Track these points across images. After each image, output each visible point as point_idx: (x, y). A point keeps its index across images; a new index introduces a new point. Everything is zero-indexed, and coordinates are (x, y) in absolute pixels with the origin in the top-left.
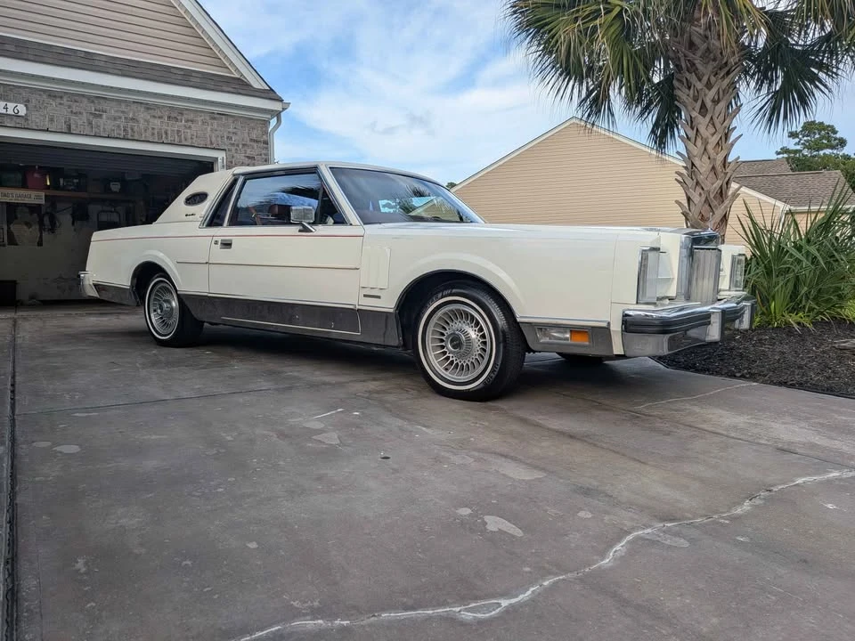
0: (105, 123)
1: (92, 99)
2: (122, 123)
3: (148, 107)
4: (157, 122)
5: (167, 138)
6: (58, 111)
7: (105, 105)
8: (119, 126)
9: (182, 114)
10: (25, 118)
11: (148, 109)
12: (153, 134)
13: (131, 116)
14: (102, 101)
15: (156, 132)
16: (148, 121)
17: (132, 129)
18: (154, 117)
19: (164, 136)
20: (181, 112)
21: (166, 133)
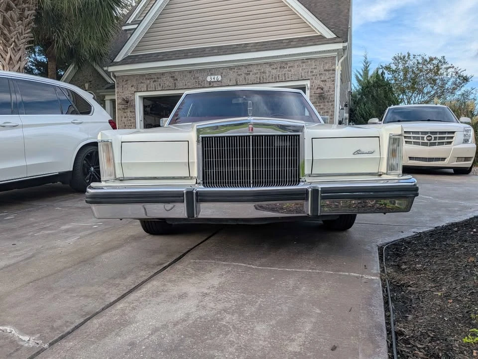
0: (251, 77)
1: (246, 66)
2: (258, 76)
3: (270, 64)
4: (274, 71)
5: (279, 78)
6: (232, 75)
7: (251, 68)
8: (257, 77)
9: (287, 64)
10: (221, 81)
11: (271, 65)
12: (272, 78)
13: (262, 71)
14: (250, 66)
15: (274, 77)
16: (270, 72)
17: (263, 78)
18: (273, 69)
19: (277, 78)
20: (286, 63)
21: (279, 77)
